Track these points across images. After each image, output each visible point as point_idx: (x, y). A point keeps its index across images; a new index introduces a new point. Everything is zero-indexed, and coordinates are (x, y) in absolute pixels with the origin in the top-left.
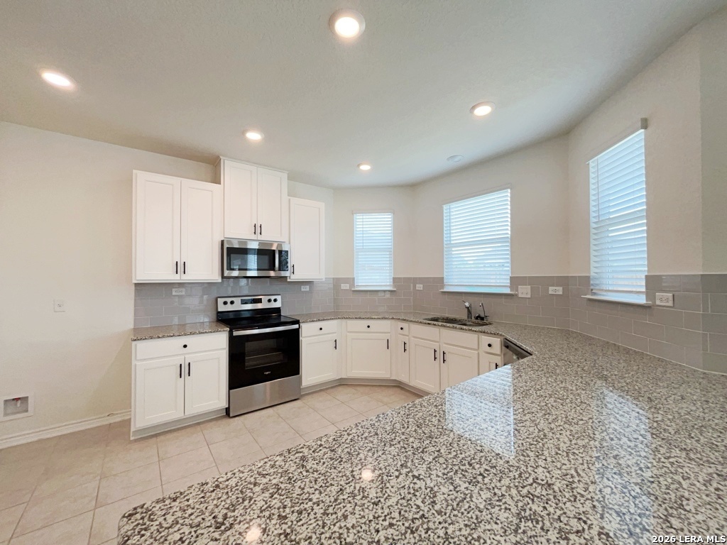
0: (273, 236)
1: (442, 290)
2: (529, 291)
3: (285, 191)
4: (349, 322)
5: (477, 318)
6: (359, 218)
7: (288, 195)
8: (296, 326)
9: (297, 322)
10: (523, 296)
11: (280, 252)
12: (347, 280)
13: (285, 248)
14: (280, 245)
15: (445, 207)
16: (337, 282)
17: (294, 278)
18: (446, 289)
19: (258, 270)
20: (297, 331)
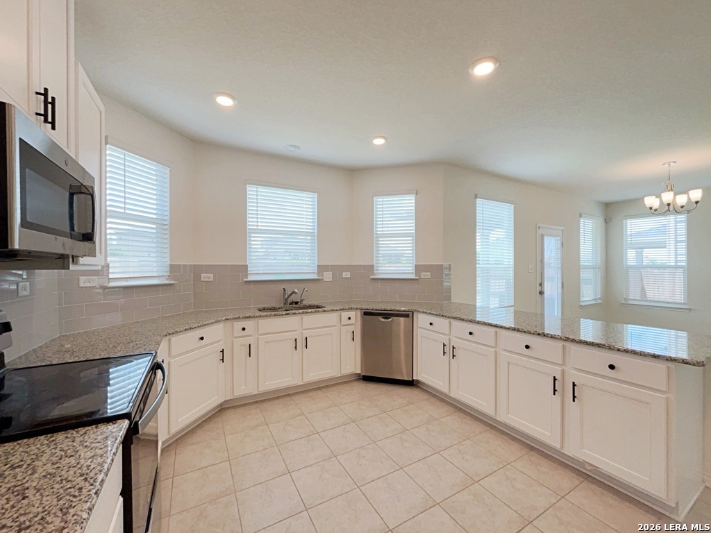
1: (246, 280)
2: (331, 276)
5: (291, 304)
10: (327, 280)
18: (251, 278)
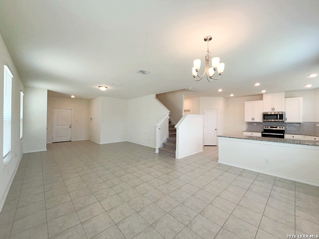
0: (277, 110)
7: (285, 98)
14: (279, 112)
17: (287, 121)
20: (283, 136)
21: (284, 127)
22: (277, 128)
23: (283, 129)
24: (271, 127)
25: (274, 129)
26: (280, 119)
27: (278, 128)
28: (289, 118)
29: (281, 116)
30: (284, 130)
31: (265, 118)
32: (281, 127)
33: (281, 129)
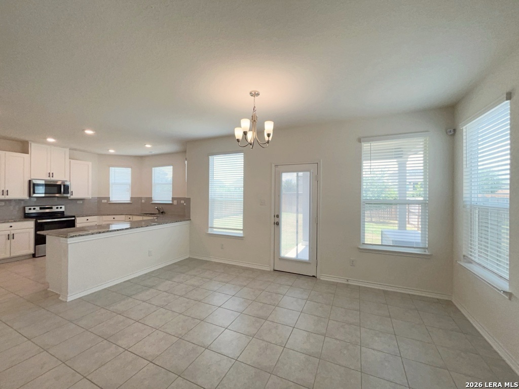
0: (58, 178)
3: (67, 157)
4: (104, 217)
6: (112, 169)
7: (70, 159)
8: (73, 218)
9: (74, 217)
10: (175, 204)
11: (64, 185)
12: (105, 198)
13: (67, 183)
14: (63, 182)
15: (153, 168)
16: (100, 199)
17: (72, 197)
18: (153, 202)
19: (45, 193)
20: (74, 220)
21: (63, 207)
22: (51, 208)
23: (63, 210)
24: (41, 208)
25: (47, 211)
26: (64, 193)
27: (55, 209)
28: (78, 191)
29: (67, 188)
30: (63, 212)
31: (36, 192)
32: (59, 207)
33: (59, 210)
